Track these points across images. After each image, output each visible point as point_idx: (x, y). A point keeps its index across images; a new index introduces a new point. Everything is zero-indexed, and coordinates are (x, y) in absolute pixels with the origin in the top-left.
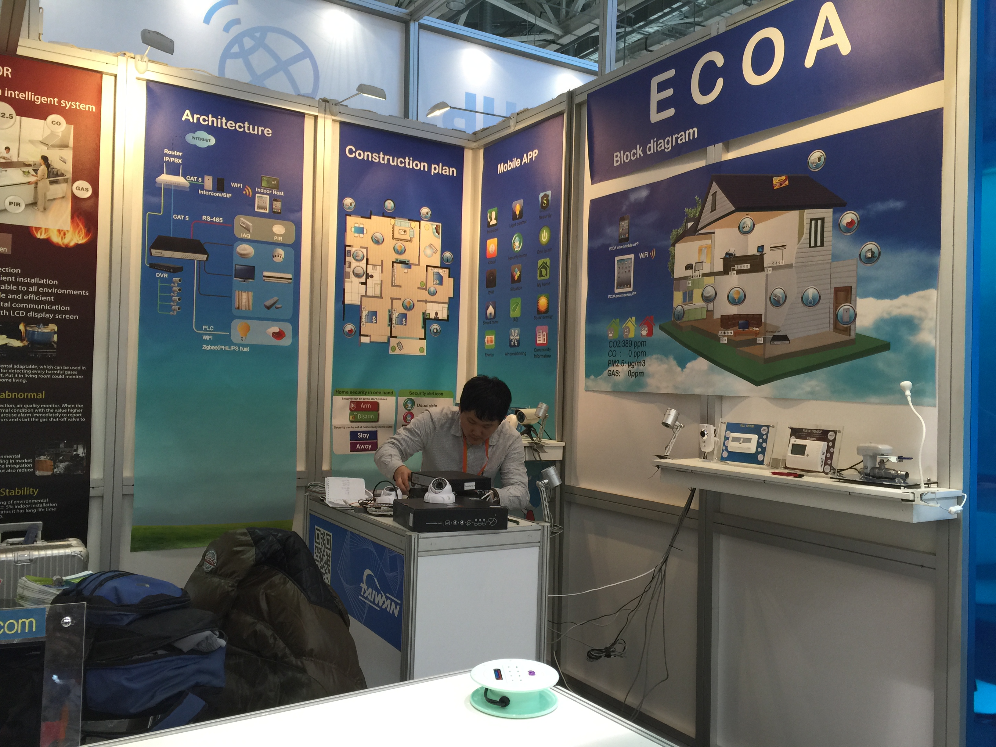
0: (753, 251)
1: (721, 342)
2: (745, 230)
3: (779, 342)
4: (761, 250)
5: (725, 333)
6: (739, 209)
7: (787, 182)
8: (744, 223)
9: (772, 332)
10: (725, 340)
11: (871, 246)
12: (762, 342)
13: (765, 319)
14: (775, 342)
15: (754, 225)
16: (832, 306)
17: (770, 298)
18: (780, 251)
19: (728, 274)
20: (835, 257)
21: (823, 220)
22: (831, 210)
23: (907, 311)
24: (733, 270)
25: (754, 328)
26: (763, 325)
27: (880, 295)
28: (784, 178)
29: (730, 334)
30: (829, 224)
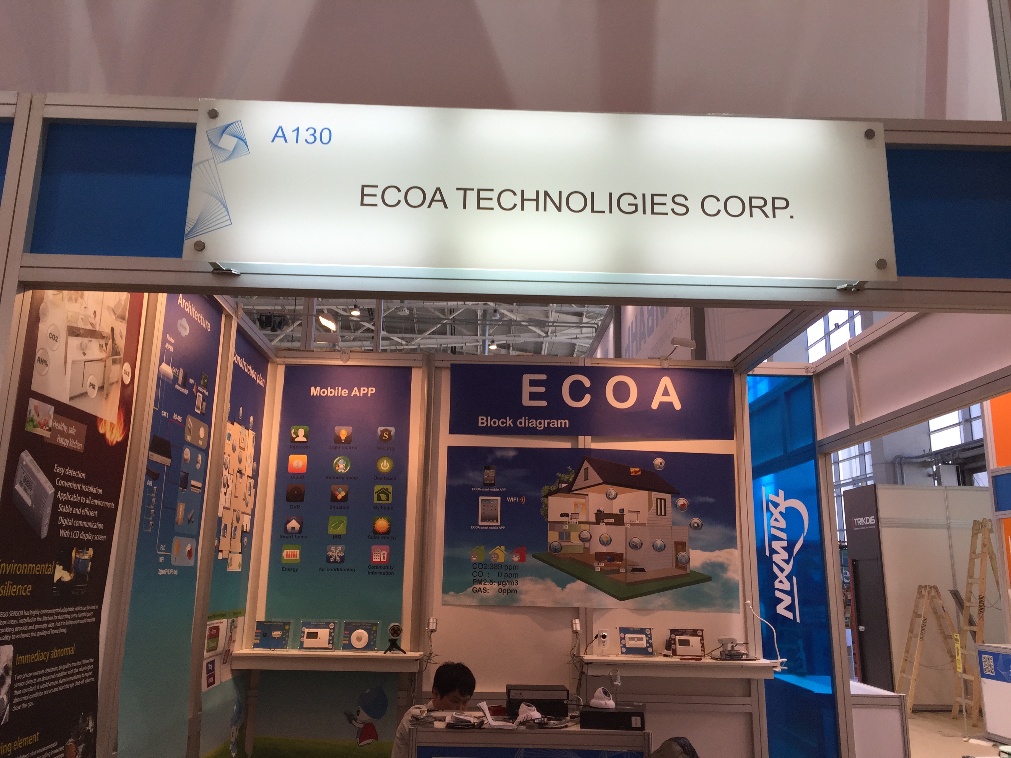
0: (616, 511)
1: (596, 570)
2: (611, 497)
3: (638, 573)
4: (622, 512)
5: (598, 564)
6: (606, 483)
7: (640, 473)
8: (610, 492)
9: (632, 565)
10: (598, 569)
11: (696, 520)
12: (624, 572)
13: (626, 556)
14: (635, 572)
15: (617, 495)
16: (674, 553)
17: (629, 543)
18: (635, 515)
19: (599, 524)
20: (674, 523)
21: (665, 500)
22: (671, 495)
23: (720, 560)
24: (603, 522)
25: (618, 562)
26: (624, 560)
27: (704, 548)
28: (638, 469)
29: (602, 565)
30: (669, 503)
